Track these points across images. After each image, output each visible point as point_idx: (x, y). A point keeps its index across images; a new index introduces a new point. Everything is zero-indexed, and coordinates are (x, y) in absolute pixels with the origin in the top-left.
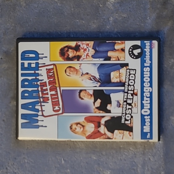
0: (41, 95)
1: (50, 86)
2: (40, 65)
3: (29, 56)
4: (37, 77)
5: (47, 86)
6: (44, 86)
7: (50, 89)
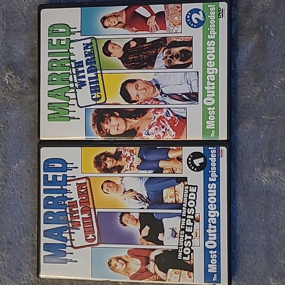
0: (69, 220)
1: (82, 207)
2: (68, 179)
3: (54, 165)
4: (65, 195)
5: (77, 208)
6: (73, 206)
7: (81, 211)
